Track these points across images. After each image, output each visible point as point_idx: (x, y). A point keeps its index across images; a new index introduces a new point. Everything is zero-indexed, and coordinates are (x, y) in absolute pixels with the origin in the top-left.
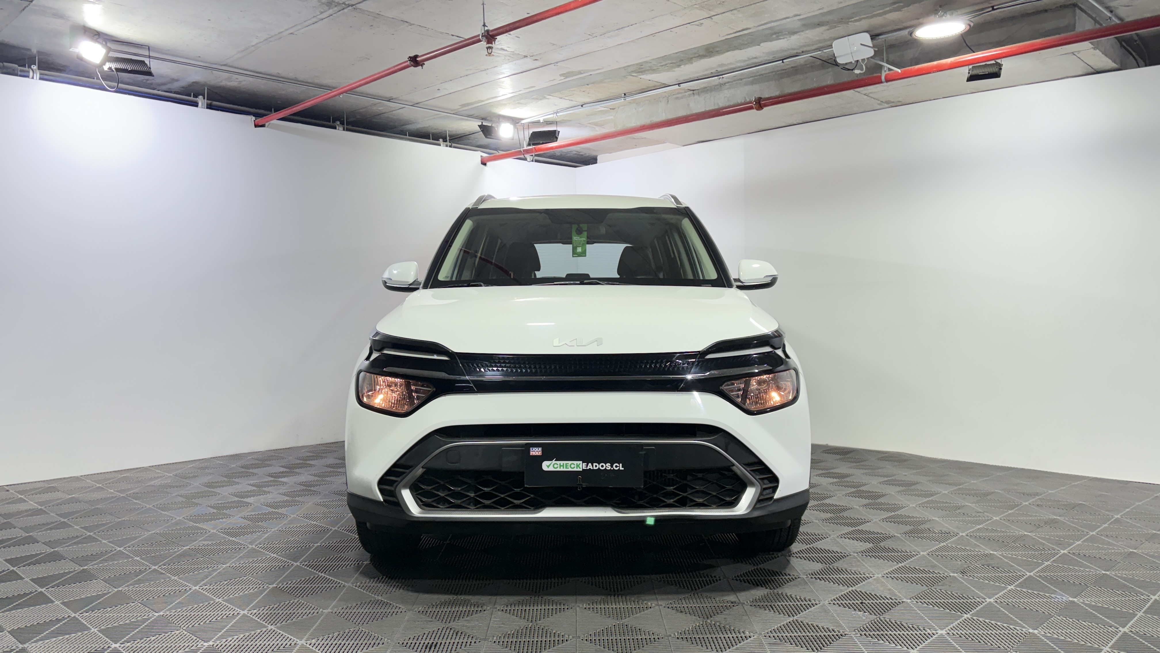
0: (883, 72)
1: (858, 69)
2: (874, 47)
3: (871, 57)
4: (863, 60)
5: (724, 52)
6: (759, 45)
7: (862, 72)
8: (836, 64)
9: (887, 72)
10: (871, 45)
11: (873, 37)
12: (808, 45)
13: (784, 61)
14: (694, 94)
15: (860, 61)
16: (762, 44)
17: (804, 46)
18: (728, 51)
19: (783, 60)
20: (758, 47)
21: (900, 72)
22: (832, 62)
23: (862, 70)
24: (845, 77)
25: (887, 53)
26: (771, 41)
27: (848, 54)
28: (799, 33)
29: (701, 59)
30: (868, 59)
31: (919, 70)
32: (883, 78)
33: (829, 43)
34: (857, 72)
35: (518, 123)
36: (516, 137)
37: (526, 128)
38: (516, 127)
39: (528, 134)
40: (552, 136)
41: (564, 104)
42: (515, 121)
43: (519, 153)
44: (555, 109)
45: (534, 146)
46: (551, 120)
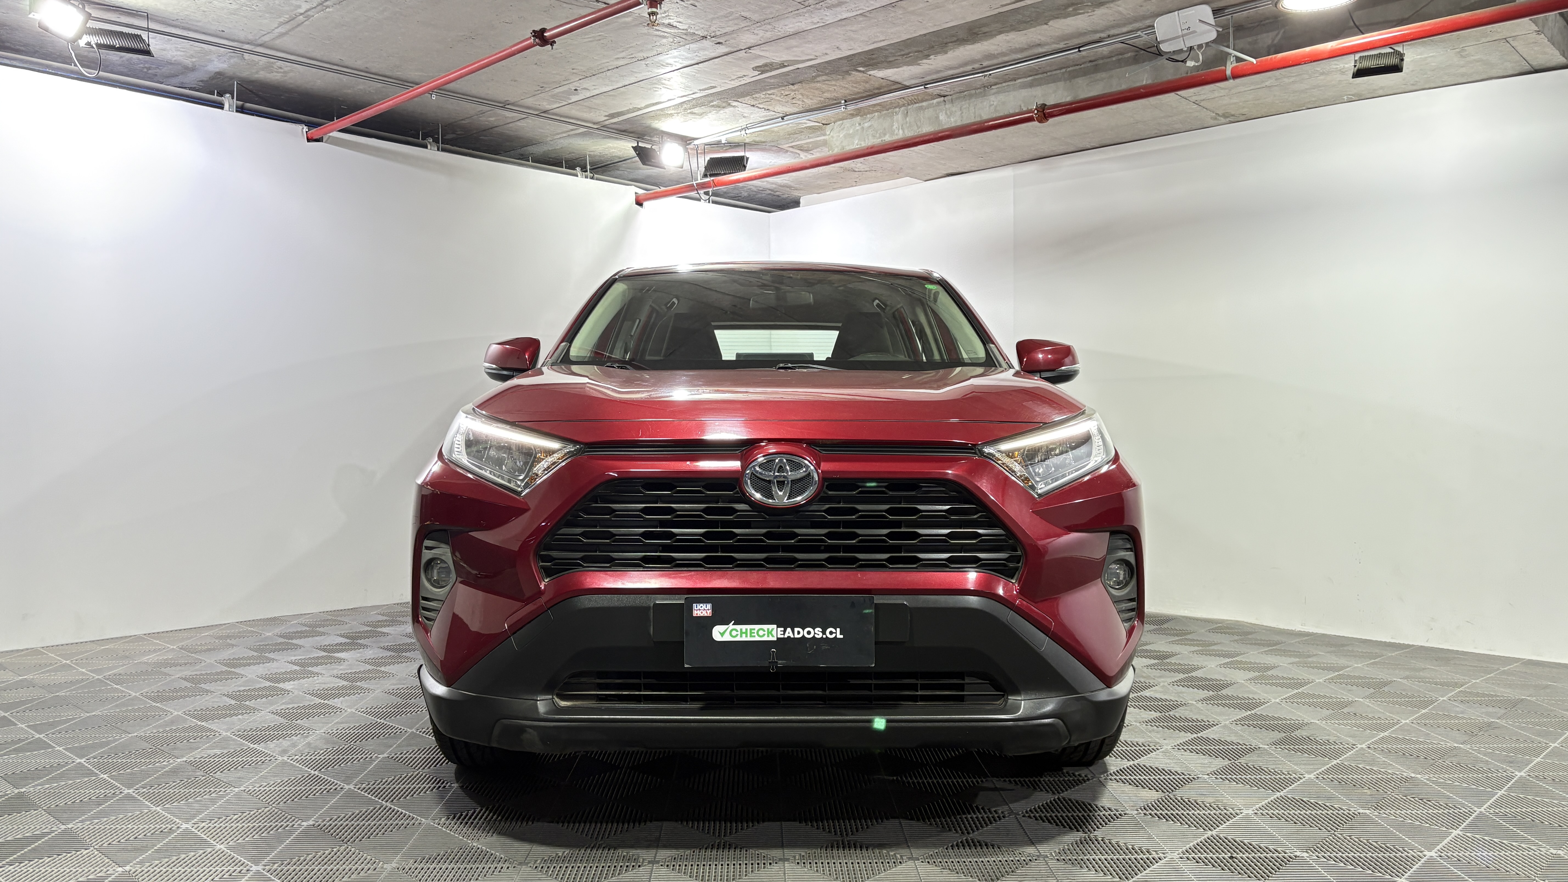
0: (1228, 63)
1: (1192, 60)
2: (1217, 25)
3: (1214, 41)
4: (1200, 46)
5: (995, 35)
6: (1046, 24)
7: (1197, 64)
8: (1160, 54)
9: (1235, 64)
10: (1214, 24)
11: (1216, 12)
12: (1118, 26)
13: (1081, 49)
14: (945, 101)
15: (1195, 47)
16: (1051, 23)
17: (1113, 27)
18: (1000, 33)
19: (1079, 47)
20: (1045, 26)
21: (1255, 62)
22: (1153, 51)
23: (1197, 61)
24: (1170, 72)
25: (1234, 39)
26: (1065, 17)
27: (1178, 37)
28: (1108, 5)
29: (960, 45)
30: (1207, 44)
31: (1283, 59)
32: (1228, 73)
33: (1148, 22)
34: (1190, 63)
35: (690, 144)
36: (686, 166)
37: (701, 153)
38: (686, 150)
39: (703, 161)
40: (739, 164)
41: (757, 115)
42: (685, 141)
43: (691, 188)
44: (743, 123)
45: (712, 178)
46: (737, 141)
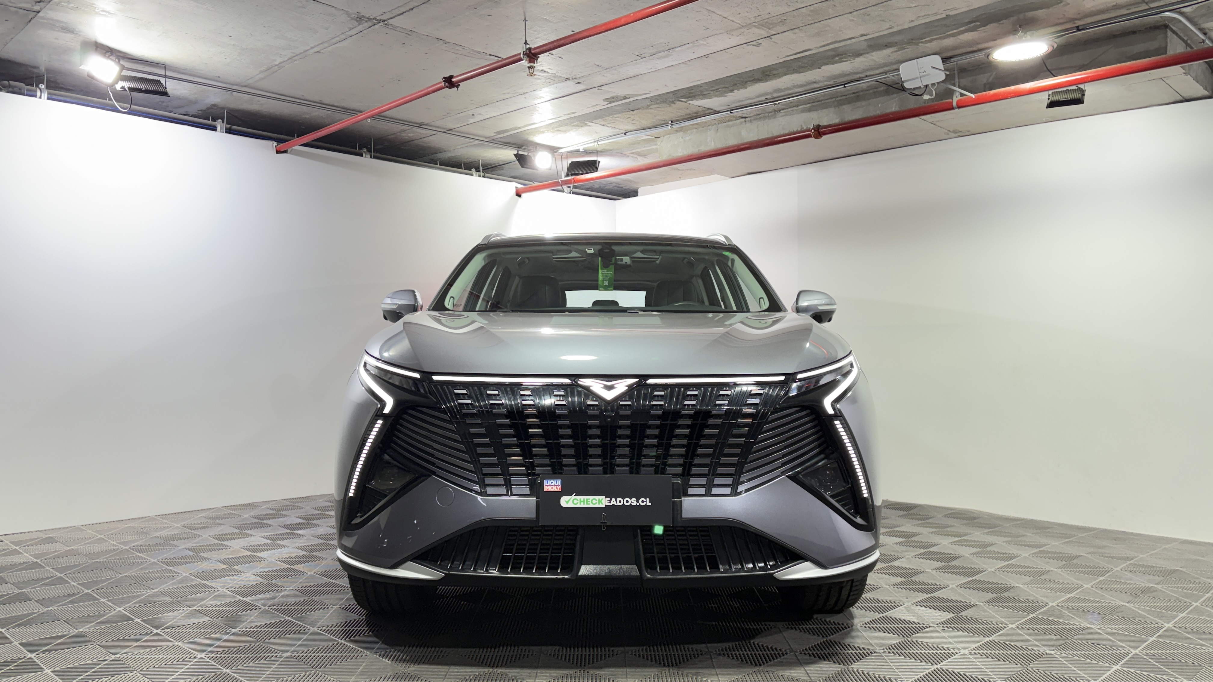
0: (954, 97)
1: (928, 94)
2: (946, 70)
3: (942, 81)
4: (933, 85)
5: (782, 76)
6: (820, 68)
7: (931, 97)
8: (904, 89)
9: (960, 98)
10: (943, 69)
11: (944, 60)
12: (872, 69)
13: (846, 85)
14: (745, 121)
15: (930, 86)
16: (823, 68)
17: (869, 70)
18: (786, 74)
19: (843, 85)
20: (819, 70)
21: (973, 97)
22: (899, 88)
23: (931, 95)
24: (912, 103)
25: (959, 77)
26: (833, 64)
27: (917, 78)
28: (864, 55)
29: (756, 83)
30: (938, 83)
31: (994, 94)
32: (955, 104)
33: (895, 66)
34: (927, 97)
35: (556, 152)
36: (554, 167)
37: (564, 158)
38: (554, 156)
39: (566, 164)
40: (592, 166)
41: (607, 131)
42: (553, 150)
43: (557, 184)
44: (596, 137)
45: (573, 177)
46: (591, 149)
